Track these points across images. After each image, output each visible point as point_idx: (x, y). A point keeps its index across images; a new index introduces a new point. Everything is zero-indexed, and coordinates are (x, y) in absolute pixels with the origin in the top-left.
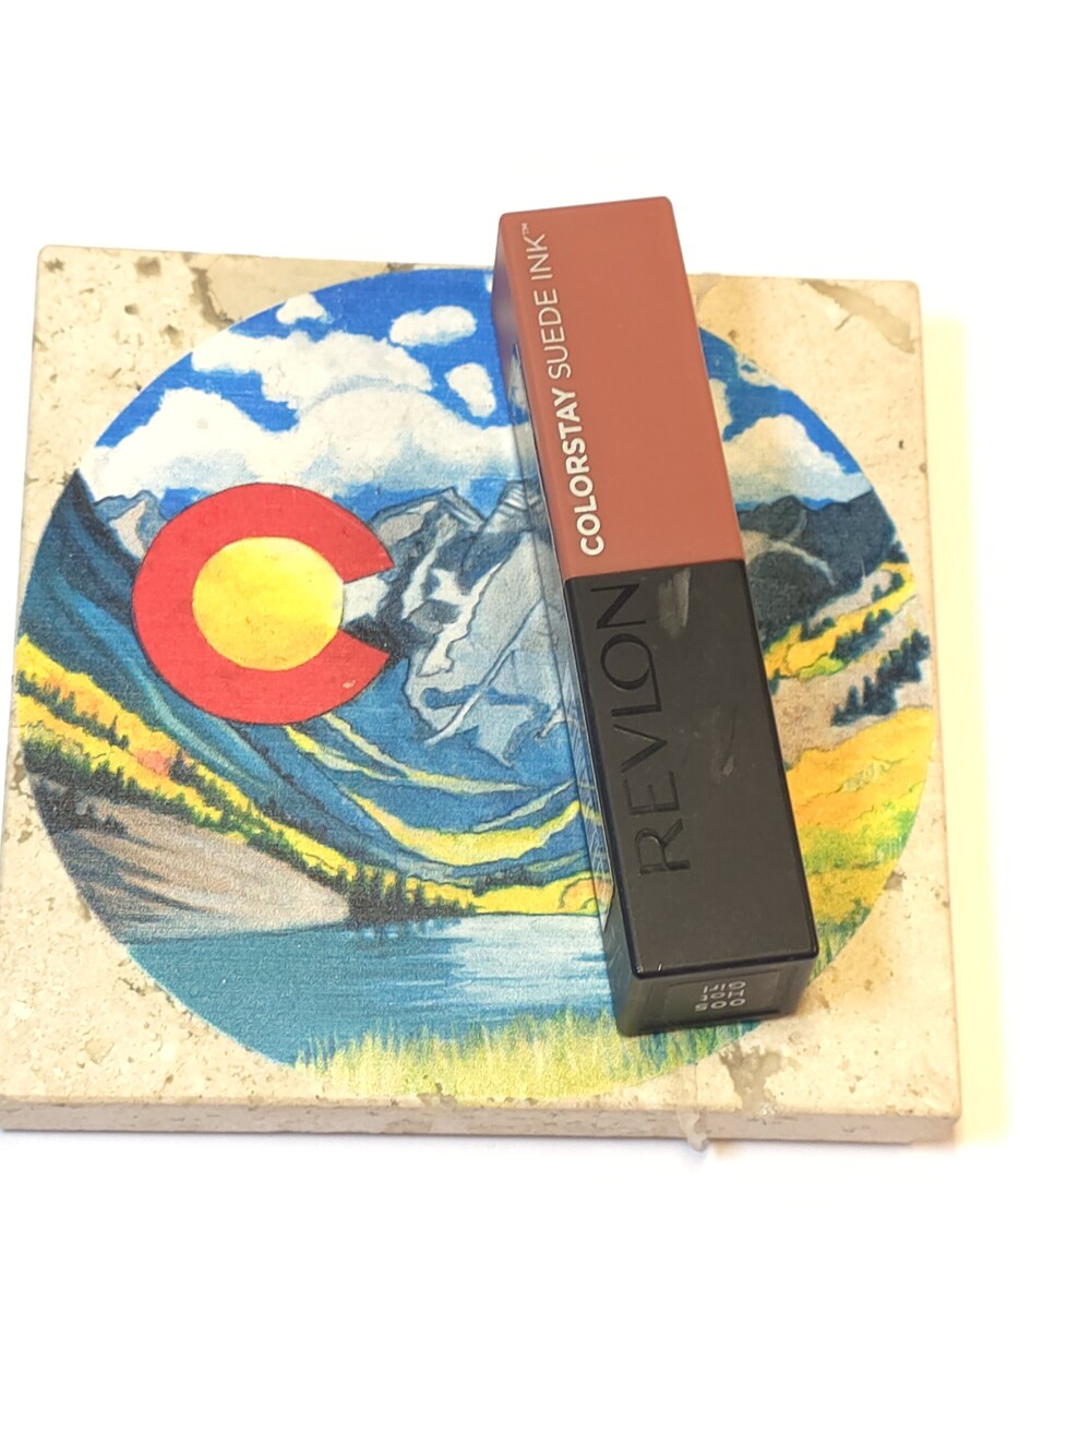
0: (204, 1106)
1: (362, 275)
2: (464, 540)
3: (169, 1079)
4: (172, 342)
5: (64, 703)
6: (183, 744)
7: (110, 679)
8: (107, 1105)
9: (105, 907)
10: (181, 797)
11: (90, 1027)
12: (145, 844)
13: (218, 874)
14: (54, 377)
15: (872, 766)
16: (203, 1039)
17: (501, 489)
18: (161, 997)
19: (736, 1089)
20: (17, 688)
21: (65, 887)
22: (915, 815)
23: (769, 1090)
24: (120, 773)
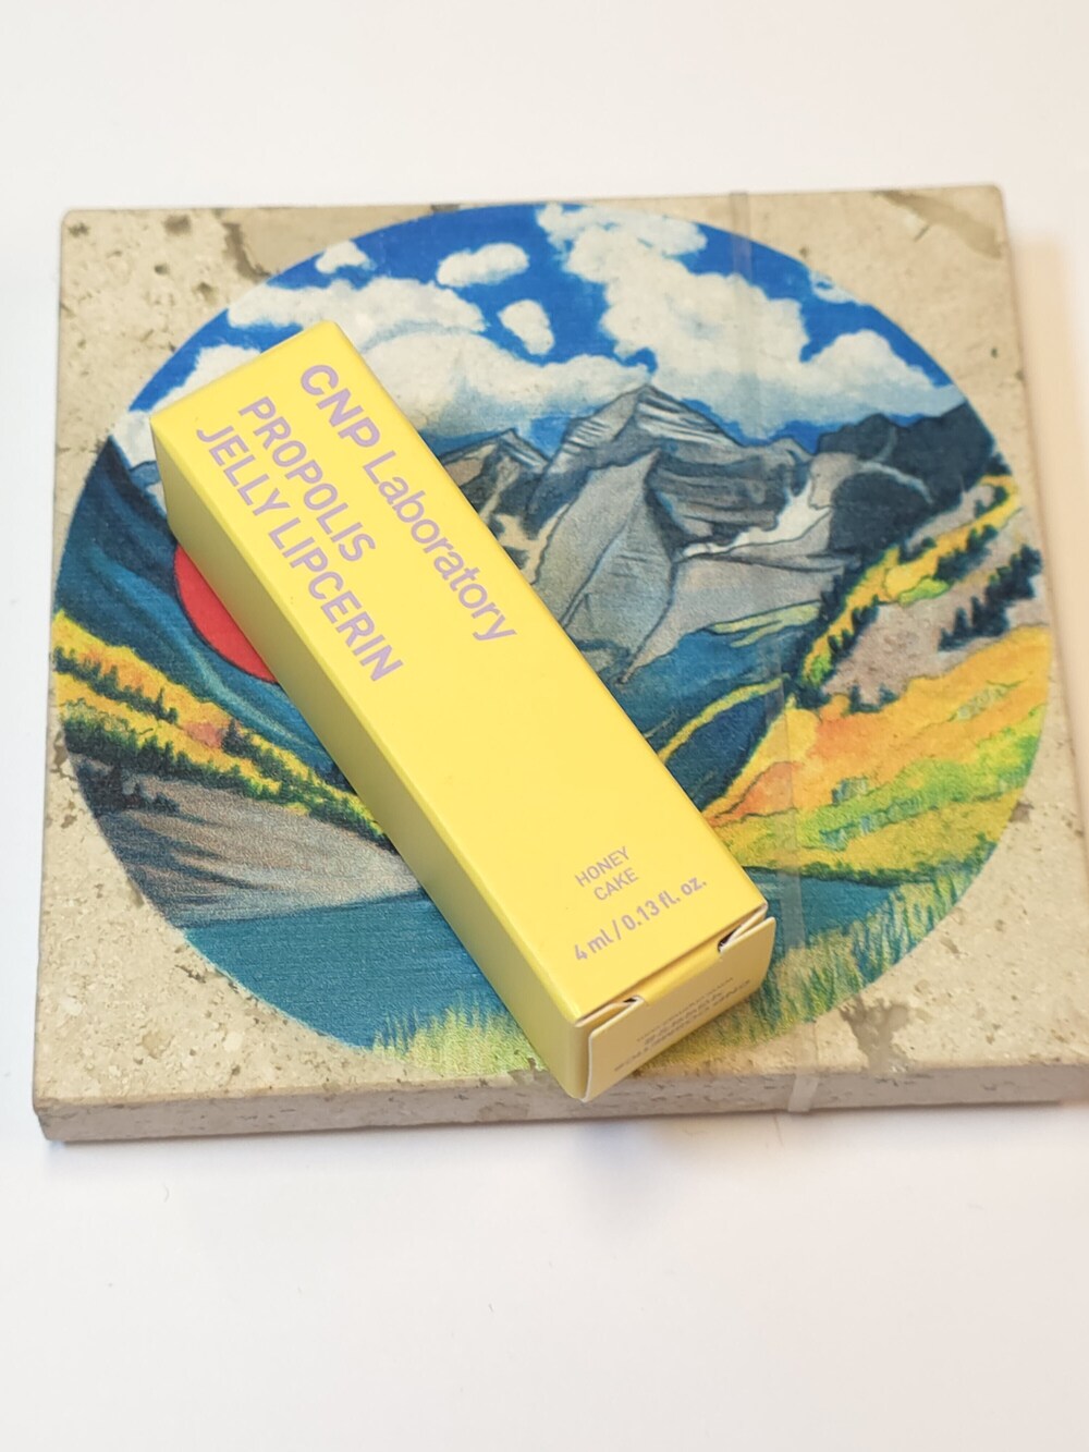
0: (276, 1098)
1: (405, 218)
2: (528, 483)
3: (236, 1071)
4: (206, 299)
5: (105, 679)
6: (236, 714)
7: (153, 650)
8: (168, 1103)
9: (158, 892)
10: (236, 770)
11: (147, 1019)
12: (200, 821)
13: (279, 848)
14: (82, 344)
15: (986, 692)
16: (271, 1025)
17: (563, 428)
18: (222, 983)
19: (860, 1048)
20: (54, 666)
21: (114, 872)
22: (1038, 740)
23: (897, 1045)
24: (168, 747)
